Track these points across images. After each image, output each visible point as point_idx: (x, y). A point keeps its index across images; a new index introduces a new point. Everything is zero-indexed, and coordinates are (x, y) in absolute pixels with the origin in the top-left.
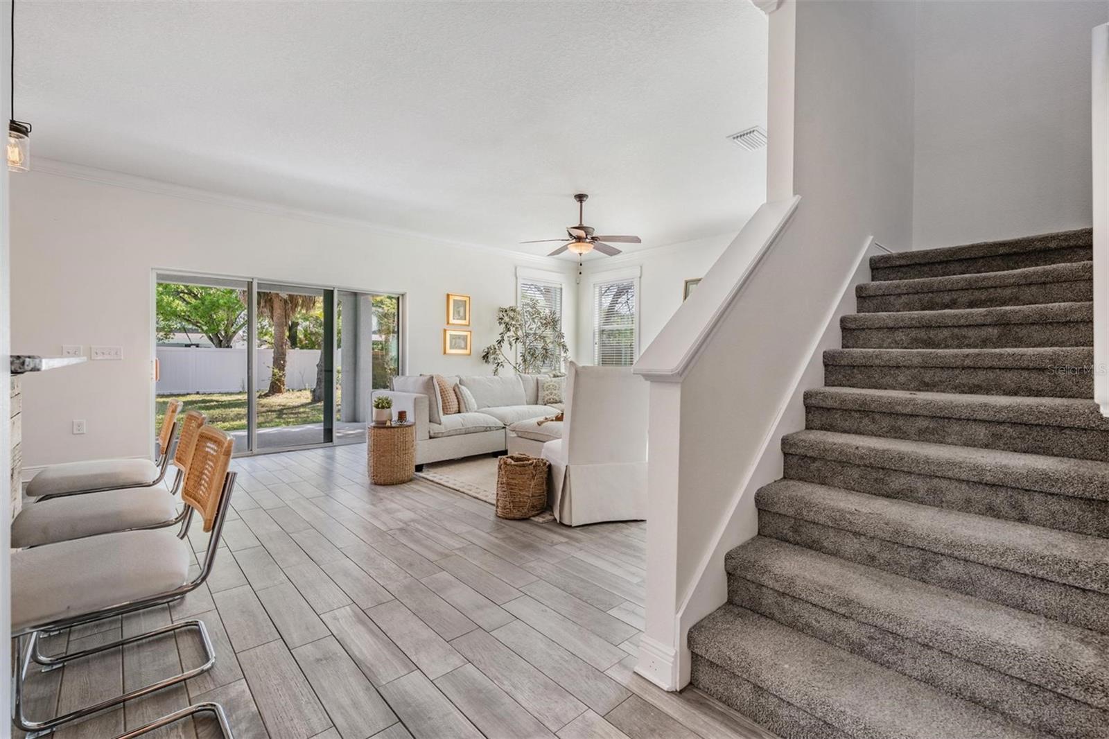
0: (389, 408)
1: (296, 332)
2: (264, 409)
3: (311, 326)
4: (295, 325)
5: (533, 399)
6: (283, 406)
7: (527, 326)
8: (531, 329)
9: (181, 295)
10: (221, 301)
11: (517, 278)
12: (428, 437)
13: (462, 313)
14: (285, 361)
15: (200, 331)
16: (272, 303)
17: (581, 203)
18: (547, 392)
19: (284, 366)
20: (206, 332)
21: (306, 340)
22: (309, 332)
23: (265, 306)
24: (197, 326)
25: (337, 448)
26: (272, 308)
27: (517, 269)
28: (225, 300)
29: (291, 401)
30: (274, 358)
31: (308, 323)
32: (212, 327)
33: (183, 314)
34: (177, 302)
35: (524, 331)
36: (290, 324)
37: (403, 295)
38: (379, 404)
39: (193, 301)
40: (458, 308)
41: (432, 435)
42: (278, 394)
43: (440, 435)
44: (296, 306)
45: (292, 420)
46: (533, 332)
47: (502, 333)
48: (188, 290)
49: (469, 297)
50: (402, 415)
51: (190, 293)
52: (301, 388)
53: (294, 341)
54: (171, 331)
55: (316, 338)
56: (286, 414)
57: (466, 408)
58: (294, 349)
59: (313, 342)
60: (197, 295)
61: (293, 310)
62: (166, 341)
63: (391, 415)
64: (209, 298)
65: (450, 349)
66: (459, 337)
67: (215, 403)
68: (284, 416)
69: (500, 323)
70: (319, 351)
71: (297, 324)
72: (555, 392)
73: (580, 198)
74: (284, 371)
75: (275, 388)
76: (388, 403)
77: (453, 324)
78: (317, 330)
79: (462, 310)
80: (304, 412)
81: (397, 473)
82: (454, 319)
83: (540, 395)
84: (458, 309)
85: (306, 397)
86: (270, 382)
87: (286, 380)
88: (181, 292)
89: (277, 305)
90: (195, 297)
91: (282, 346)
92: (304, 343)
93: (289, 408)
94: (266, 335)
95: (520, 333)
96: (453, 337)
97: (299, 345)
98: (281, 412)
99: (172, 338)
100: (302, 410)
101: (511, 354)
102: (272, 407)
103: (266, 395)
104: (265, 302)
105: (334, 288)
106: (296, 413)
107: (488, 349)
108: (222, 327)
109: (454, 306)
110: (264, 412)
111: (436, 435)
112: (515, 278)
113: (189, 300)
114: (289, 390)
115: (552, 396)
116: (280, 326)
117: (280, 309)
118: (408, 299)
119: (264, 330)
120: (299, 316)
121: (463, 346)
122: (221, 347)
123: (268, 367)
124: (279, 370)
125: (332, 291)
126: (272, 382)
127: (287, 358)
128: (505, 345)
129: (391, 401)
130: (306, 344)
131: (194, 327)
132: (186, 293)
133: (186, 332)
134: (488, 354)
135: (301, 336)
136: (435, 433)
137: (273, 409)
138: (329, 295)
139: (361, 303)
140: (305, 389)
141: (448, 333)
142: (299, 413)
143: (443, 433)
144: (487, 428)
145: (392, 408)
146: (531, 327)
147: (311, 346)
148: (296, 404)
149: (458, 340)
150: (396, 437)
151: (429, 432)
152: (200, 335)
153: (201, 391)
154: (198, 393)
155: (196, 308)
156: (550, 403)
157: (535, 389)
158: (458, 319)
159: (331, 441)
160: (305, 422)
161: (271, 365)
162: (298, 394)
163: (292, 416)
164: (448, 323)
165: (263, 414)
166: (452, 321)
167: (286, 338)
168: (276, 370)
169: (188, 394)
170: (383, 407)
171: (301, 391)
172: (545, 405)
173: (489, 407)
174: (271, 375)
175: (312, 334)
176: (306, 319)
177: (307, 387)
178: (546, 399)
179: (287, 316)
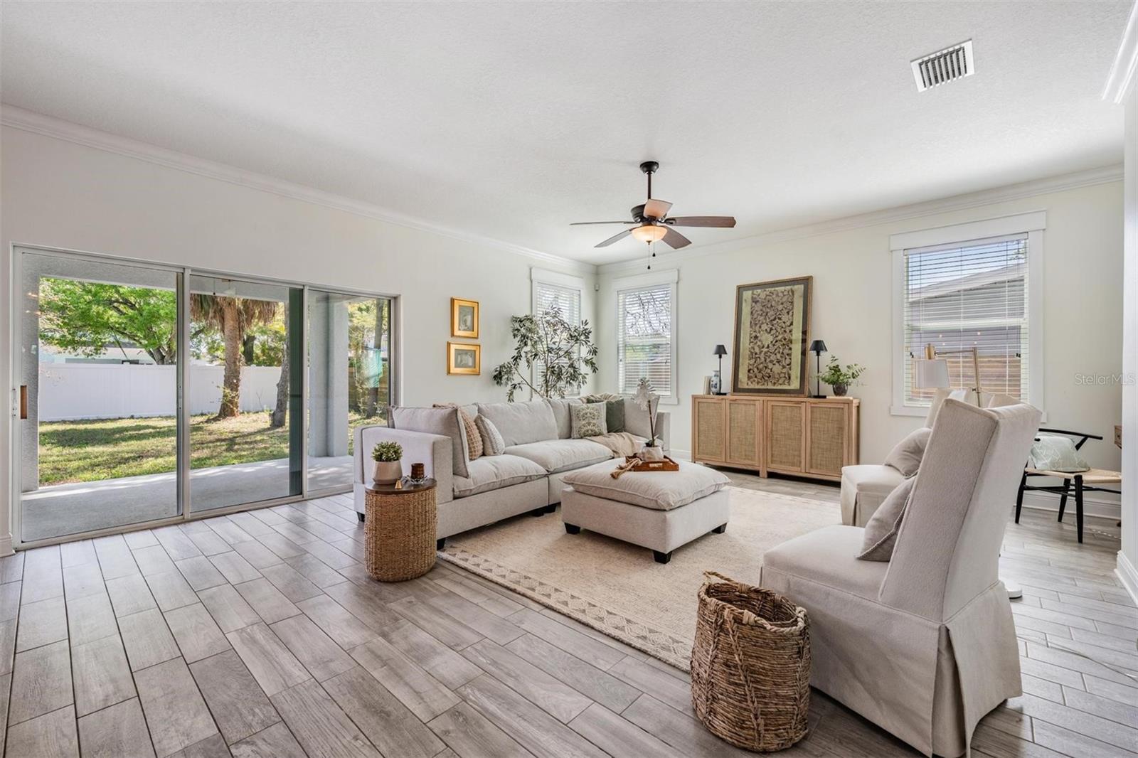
0: (398, 459)
1: (252, 347)
2: (212, 438)
3: (270, 340)
4: (251, 339)
5: (565, 430)
6: (236, 433)
7: (549, 340)
8: (554, 343)
9: (116, 304)
10: (162, 312)
11: (532, 282)
12: (452, 499)
13: (469, 323)
14: (238, 380)
15: (138, 345)
16: (223, 313)
17: (649, 174)
18: (584, 422)
19: (237, 385)
20: (146, 346)
21: (264, 355)
22: (267, 347)
23: (215, 317)
24: (135, 340)
25: (310, 503)
26: (223, 318)
27: (532, 270)
28: (167, 311)
29: (246, 425)
30: (225, 376)
31: (266, 337)
32: (152, 341)
33: (117, 326)
34: (111, 312)
35: (545, 346)
36: (245, 338)
37: (395, 298)
38: (382, 454)
39: (130, 312)
40: (465, 316)
41: (457, 493)
42: (230, 418)
43: (468, 493)
44: (252, 316)
45: (245, 453)
46: (556, 346)
47: (518, 348)
48: (123, 299)
49: (478, 303)
50: (417, 469)
51: (126, 302)
52: (258, 409)
53: (249, 357)
54: (104, 345)
55: (275, 353)
56: (239, 444)
57: (493, 448)
58: (250, 365)
59: (272, 358)
60: (134, 305)
61: (249, 322)
62: (97, 357)
63: (399, 470)
64: (147, 308)
65: (456, 367)
66: (466, 352)
67: (151, 430)
68: (236, 447)
69: (515, 336)
70: (280, 369)
71: (254, 338)
72: (594, 421)
73: (649, 167)
74: (237, 391)
75: (227, 410)
76: (395, 452)
77: (459, 336)
78: (276, 345)
79: (469, 318)
80: (262, 441)
81: (412, 563)
82: (459, 330)
83: (574, 425)
84: (465, 318)
85: (264, 421)
86: (220, 404)
87: (240, 401)
88: (115, 302)
89: (229, 315)
90: (132, 306)
91: (235, 362)
92: (261, 358)
93: (244, 436)
94: (217, 350)
95: (539, 347)
96: (458, 352)
97: (255, 361)
98: (232, 442)
99: (104, 354)
100: (259, 438)
101: (530, 373)
102: (221, 434)
103: (216, 419)
104: (215, 312)
105: (304, 286)
106: (251, 443)
107: (501, 367)
108: (165, 342)
109: (460, 313)
110: (211, 442)
111: (462, 494)
112: (529, 281)
113: (125, 311)
114: (243, 413)
115: (589, 427)
116: (232, 340)
117: (233, 321)
118: (402, 303)
119: (216, 345)
120: (255, 329)
121: (470, 364)
122: (163, 363)
123: (218, 387)
124: (231, 390)
125: (302, 291)
126: (223, 404)
127: (241, 377)
128: (523, 362)
129: (399, 448)
130: (264, 360)
131: (132, 342)
132: (121, 303)
133: (120, 347)
134: (500, 373)
135: (257, 351)
136: (460, 491)
137: (223, 437)
138: (296, 298)
139: (335, 312)
140: (263, 411)
141: (453, 348)
142: (256, 442)
143: (471, 490)
144: (526, 477)
145: (402, 460)
146: (553, 340)
147: (270, 362)
148: (252, 430)
149: (464, 357)
150: (412, 506)
151: (453, 490)
152: (139, 350)
153: (136, 415)
154: (132, 417)
155: (132, 319)
156: (587, 435)
157: (567, 418)
158: (464, 330)
159: (301, 493)
160: (264, 457)
161: (222, 385)
162: (254, 417)
163: (247, 446)
164: (453, 335)
165: (211, 445)
166: (457, 332)
167: (240, 353)
168: (228, 391)
169: (120, 418)
170: (388, 460)
171: (257, 412)
172: (582, 438)
173: (516, 444)
174: (222, 397)
175: (271, 349)
176: (263, 332)
177: (265, 408)
178: (583, 430)
179: (241, 329)
